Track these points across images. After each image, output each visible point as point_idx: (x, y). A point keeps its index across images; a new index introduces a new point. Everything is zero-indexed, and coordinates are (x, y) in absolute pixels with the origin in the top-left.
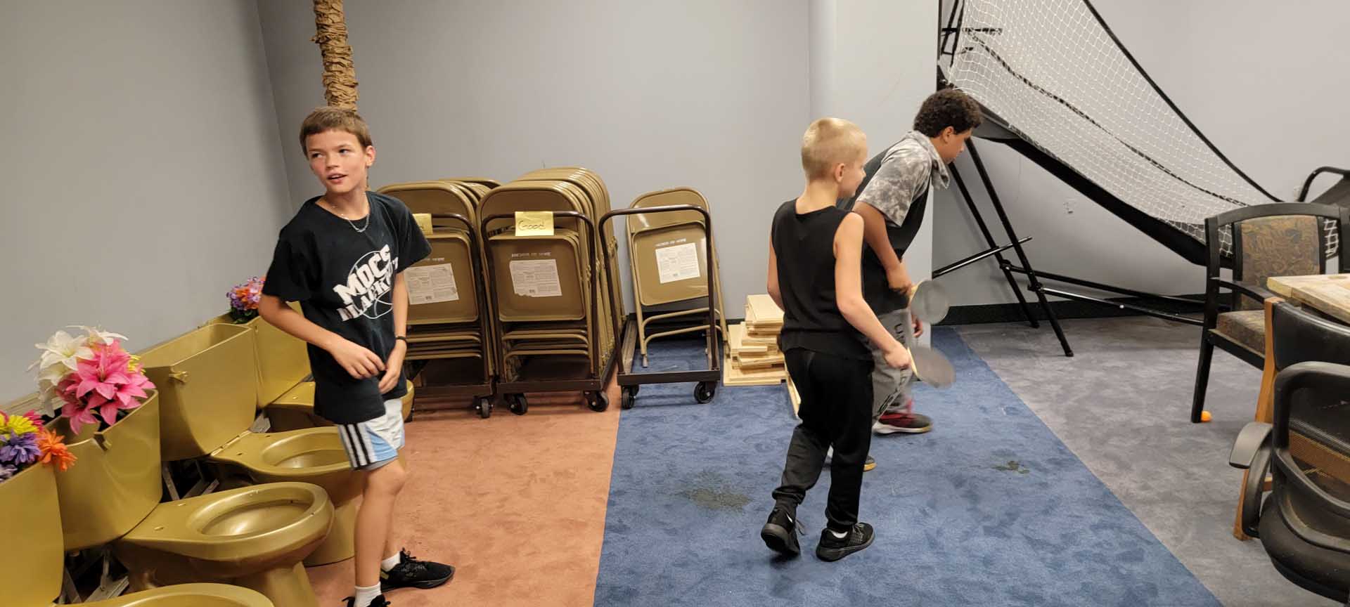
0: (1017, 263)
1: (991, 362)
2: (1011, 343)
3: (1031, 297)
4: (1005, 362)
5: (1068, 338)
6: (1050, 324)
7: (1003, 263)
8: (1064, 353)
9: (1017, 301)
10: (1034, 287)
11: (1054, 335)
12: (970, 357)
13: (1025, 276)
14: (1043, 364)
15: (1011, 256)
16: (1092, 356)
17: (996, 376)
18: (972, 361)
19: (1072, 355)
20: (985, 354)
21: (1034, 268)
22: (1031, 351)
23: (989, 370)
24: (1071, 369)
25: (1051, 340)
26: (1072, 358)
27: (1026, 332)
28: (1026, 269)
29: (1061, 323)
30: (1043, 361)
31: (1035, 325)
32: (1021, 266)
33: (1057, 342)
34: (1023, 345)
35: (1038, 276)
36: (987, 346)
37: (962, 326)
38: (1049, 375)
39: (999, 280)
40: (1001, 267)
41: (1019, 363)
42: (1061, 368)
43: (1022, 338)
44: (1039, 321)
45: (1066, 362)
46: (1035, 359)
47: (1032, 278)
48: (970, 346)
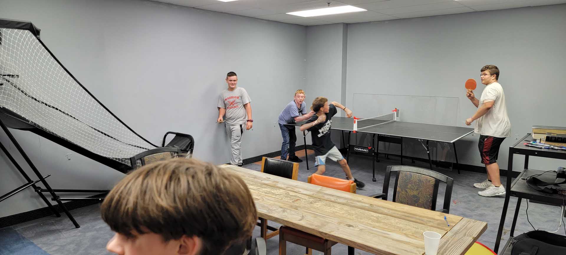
0: (44, 187)
1: (35, 242)
2: (47, 228)
3: (54, 203)
4: (44, 239)
5: (76, 219)
6: (65, 214)
7: (36, 189)
8: (75, 227)
9: (47, 206)
10: (55, 198)
11: (69, 219)
12: (24, 241)
13: (49, 193)
14: (65, 235)
15: (40, 185)
16: (89, 225)
17: (40, 248)
18: (25, 243)
19: (79, 227)
20: (32, 238)
21: (53, 188)
22: (58, 230)
23: (35, 246)
24: (79, 234)
25: (68, 222)
26: (79, 228)
27: (53, 220)
28: (49, 189)
29: (71, 212)
30: (65, 234)
31: (59, 216)
32: (46, 188)
33: (71, 222)
34: (53, 228)
35: (56, 192)
36: (33, 233)
37: (17, 225)
38: (69, 240)
39: (35, 197)
40: (35, 191)
41: (51, 238)
42: (74, 235)
43: (52, 224)
44: (60, 213)
45: (77, 231)
46: (60, 233)
47: (53, 194)
48: (22, 235)
